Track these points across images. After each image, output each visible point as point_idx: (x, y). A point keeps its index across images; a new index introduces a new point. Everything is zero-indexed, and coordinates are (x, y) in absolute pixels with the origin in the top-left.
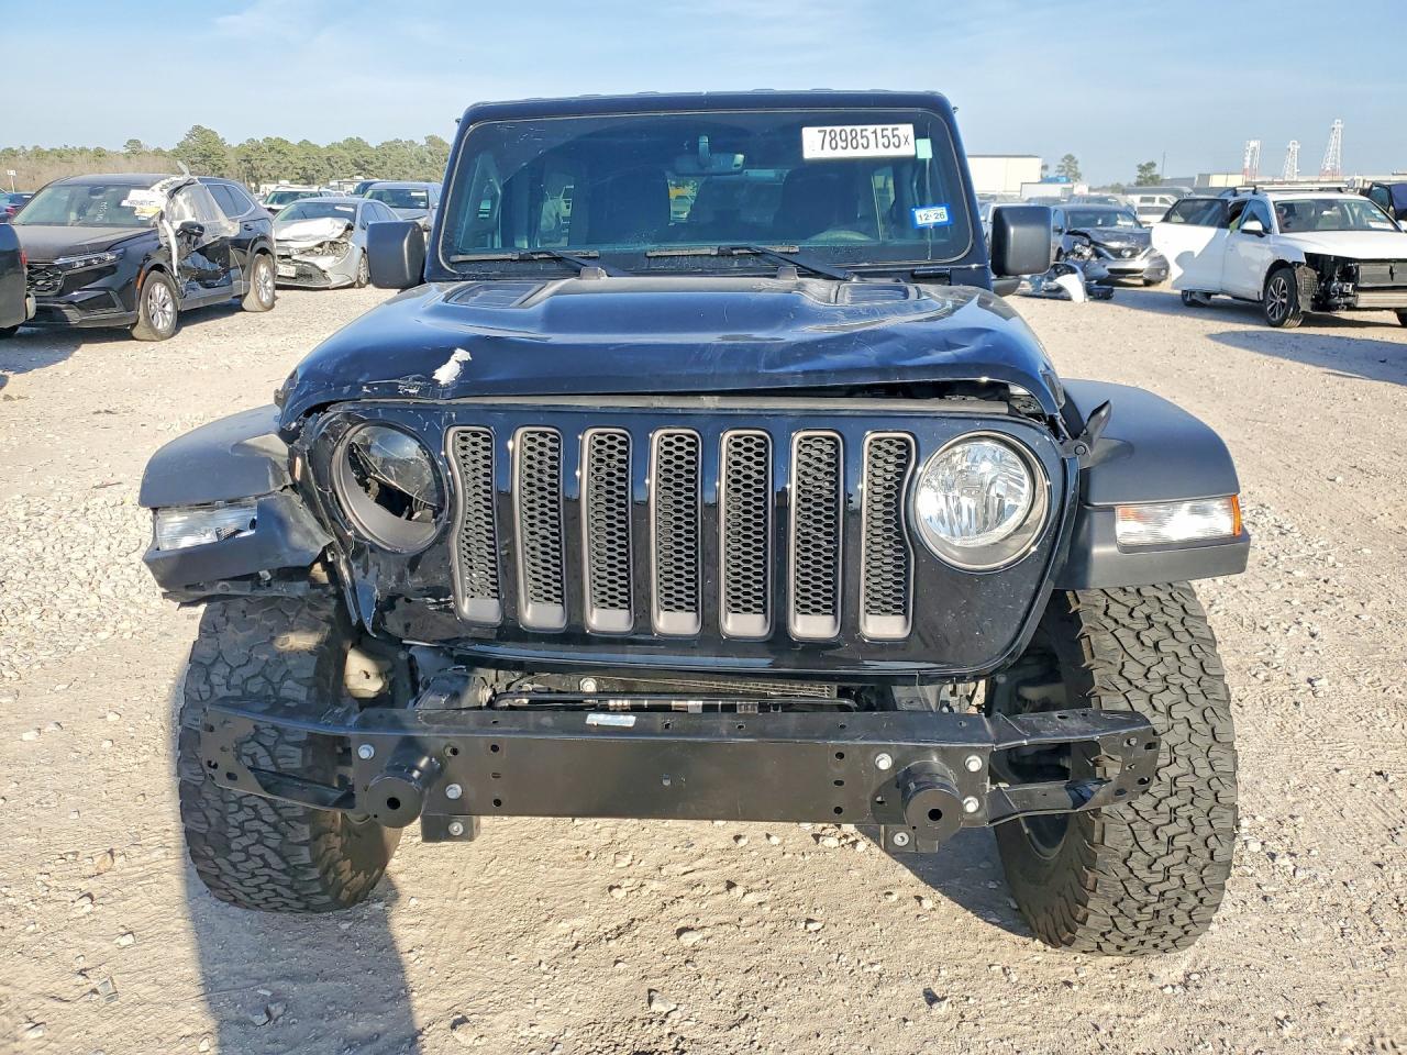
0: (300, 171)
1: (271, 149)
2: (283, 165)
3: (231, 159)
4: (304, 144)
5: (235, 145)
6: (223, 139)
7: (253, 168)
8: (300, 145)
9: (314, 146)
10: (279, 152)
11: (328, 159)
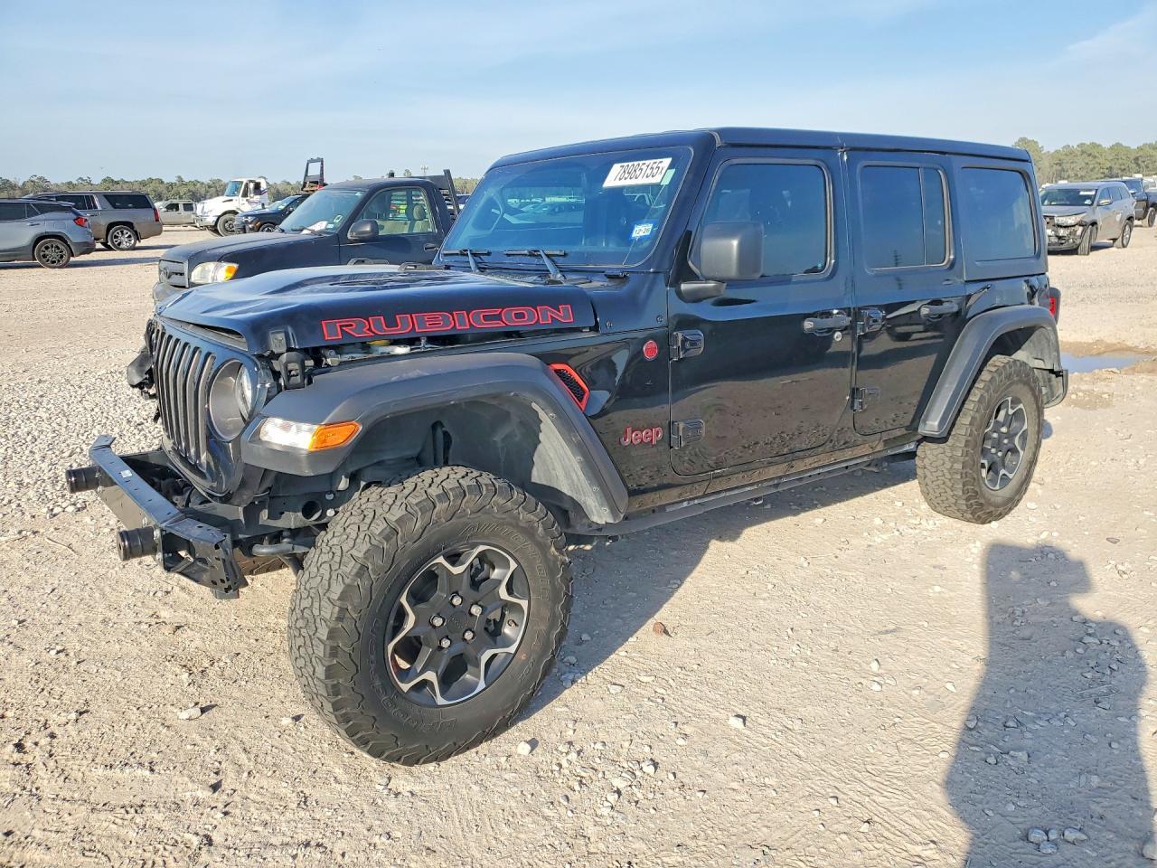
0: (1106, 171)
1: (1083, 152)
2: (1092, 166)
3: (1045, 164)
4: (1117, 147)
5: (1052, 151)
6: (1042, 147)
7: (1063, 170)
8: (1112, 148)
9: (1126, 147)
10: (1090, 155)
11: (1136, 159)
